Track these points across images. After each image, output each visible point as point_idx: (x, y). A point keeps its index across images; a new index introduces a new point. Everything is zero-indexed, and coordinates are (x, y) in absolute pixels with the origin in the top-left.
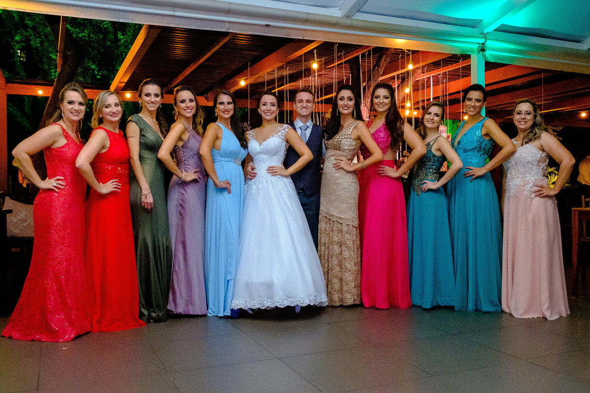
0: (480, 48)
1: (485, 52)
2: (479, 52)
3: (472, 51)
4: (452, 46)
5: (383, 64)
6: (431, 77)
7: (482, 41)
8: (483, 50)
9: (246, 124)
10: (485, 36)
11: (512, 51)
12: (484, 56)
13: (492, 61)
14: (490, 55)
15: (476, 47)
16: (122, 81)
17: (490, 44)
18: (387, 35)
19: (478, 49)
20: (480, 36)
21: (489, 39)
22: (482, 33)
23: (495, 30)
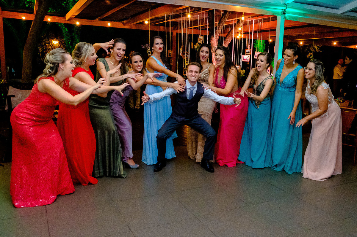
0: (283, 12)
1: (285, 15)
2: (282, 14)
3: (278, 14)
4: (269, 11)
5: (227, 15)
6: (254, 21)
7: (284, 8)
8: (284, 13)
9: (147, 45)
10: (286, 5)
11: (300, 14)
12: (285, 17)
13: (289, 19)
14: (288, 16)
15: (280, 11)
16: (74, 14)
17: (288, 10)
18: (232, 4)
19: (282, 12)
20: (284, 5)
21: (288, 7)
22: (285, 4)
23: (293, 2)
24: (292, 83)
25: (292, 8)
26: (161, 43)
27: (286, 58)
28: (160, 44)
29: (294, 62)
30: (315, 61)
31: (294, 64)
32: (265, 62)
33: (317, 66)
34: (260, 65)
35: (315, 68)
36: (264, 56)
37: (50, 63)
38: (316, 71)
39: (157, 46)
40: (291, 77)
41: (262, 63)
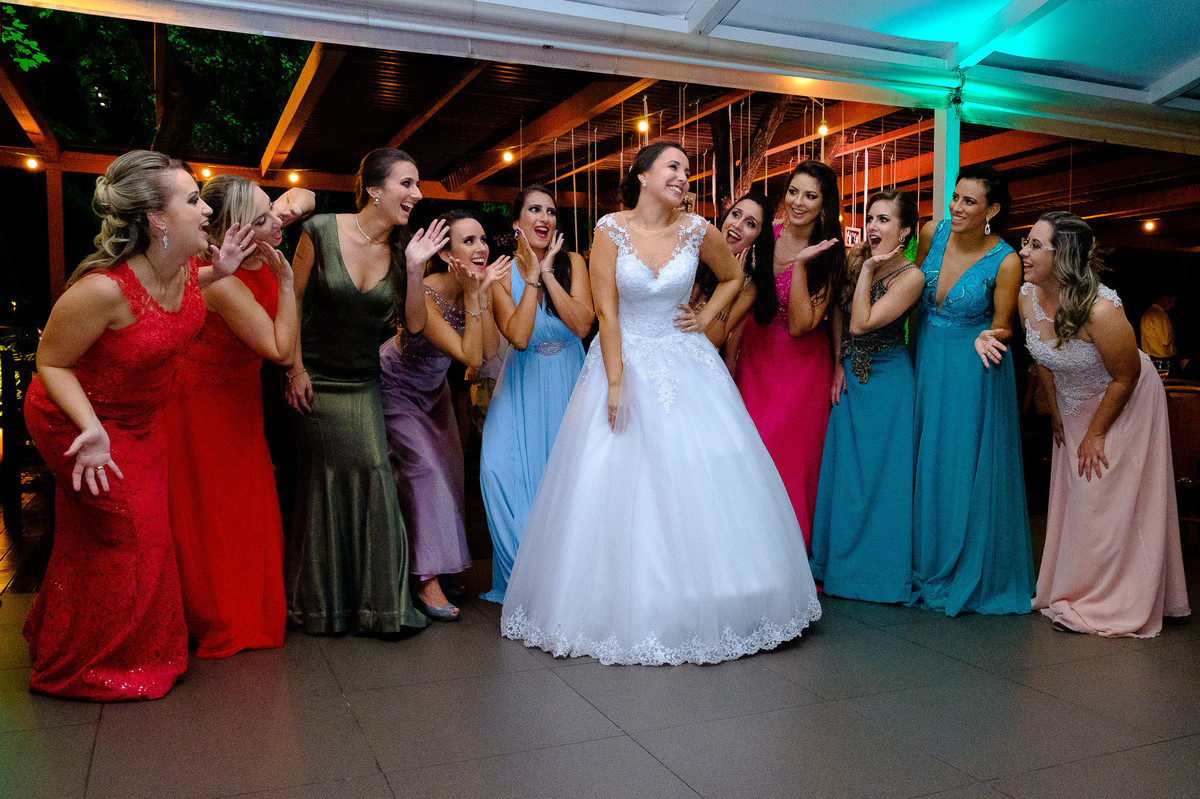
0: (952, 97)
1: (960, 105)
2: (949, 104)
3: (937, 102)
4: (900, 91)
5: (773, 124)
6: (867, 151)
7: (955, 83)
8: (957, 101)
10: (961, 73)
11: (1011, 104)
12: (958, 111)
13: (974, 122)
14: (971, 110)
15: (945, 94)
16: (281, 150)
17: (969, 89)
19: (949, 98)
20: (953, 74)
21: (969, 80)
22: (957, 69)
23: (980, 63)
24: (979, 303)
25: (983, 81)
26: (549, 210)
27: (960, 210)
28: (544, 210)
29: (988, 226)
30: (1056, 218)
31: (987, 232)
32: (895, 221)
33: (1059, 234)
34: (878, 234)
35: (1054, 241)
36: (890, 202)
37: (115, 216)
38: (1055, 252)
39: (533, 216)
40: (978, 281)
41: (885, 227)
